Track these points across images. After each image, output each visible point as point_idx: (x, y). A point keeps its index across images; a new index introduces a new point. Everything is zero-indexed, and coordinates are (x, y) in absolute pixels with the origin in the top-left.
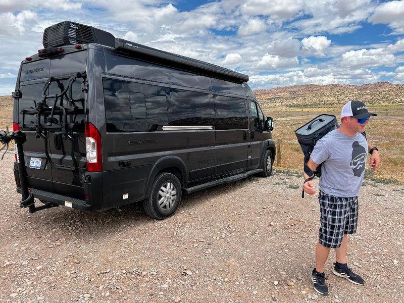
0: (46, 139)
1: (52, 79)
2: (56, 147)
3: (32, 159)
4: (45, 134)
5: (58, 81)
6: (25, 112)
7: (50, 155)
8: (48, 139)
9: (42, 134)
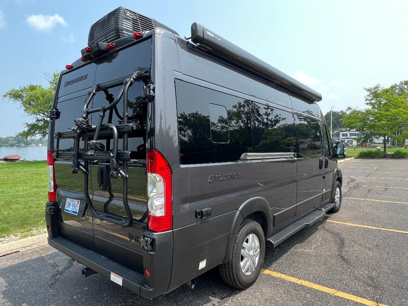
0: (86, 174)
1: (99, 88)
2: (100, 186)
3: (68, 200)
4: (86, 167)
5: (105, 90)
6: (60, 136)
7: (91, 196)
8: (89, 174)
9: (81, 167)
